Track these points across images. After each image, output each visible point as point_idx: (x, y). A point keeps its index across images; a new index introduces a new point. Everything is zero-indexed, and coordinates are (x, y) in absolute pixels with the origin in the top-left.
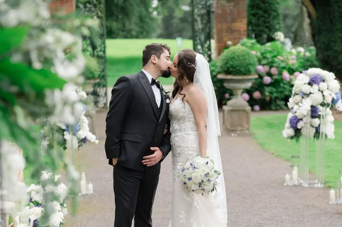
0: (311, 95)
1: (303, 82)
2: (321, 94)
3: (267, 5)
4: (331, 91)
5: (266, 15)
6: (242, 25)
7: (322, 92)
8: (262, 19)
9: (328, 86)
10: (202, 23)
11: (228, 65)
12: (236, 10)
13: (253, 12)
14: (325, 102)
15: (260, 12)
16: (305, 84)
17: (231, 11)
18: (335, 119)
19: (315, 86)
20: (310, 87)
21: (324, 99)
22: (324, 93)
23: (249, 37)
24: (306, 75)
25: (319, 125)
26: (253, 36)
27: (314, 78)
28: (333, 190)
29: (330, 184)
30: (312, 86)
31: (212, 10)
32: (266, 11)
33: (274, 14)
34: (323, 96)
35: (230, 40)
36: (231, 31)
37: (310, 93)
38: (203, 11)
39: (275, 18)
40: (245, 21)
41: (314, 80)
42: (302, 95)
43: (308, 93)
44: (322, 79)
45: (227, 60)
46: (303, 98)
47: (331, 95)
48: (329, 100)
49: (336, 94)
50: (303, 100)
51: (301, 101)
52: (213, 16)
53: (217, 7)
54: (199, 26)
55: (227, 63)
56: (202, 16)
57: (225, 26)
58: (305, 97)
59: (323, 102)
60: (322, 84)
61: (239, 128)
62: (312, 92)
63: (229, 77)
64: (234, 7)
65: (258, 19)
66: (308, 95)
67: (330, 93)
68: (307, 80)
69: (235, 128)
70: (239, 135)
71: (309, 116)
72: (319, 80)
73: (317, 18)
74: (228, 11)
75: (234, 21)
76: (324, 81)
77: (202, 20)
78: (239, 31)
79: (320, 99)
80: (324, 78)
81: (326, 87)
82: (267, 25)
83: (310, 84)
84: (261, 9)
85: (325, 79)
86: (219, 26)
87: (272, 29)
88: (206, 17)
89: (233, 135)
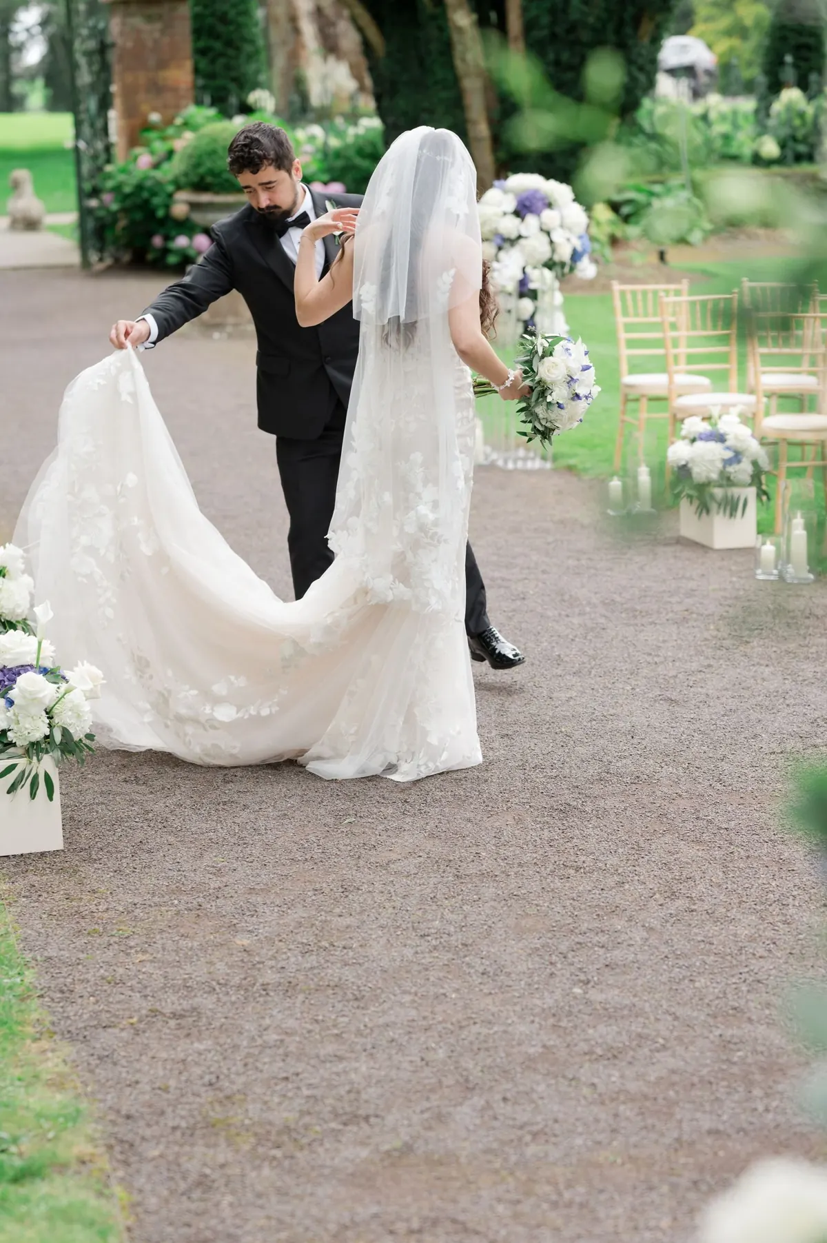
0: (522, 241)
1: (500, 210)
2: (545, 239)
3: (232, 28)
4: (570, 230)
5: (231, 52)
6: (182, 75)
7: (548, 233)
8: (222, 61)
9: (562, 218)
10: (91, 72)
11: (202, 170)
12: (166, 40)
13: (202, 44)
14: (556, 258)
15: (218, 45)
16: (505, 214)
17: (156, 42)
18: (566, 299)
19: (531, 220)
20: (518, 220)
21: (553, 251)
22: (555, 237)
23: (199, 102)
24: (505, 191)
25: (532, 317)
26: (207, 99)
27: (527, 198)
28: (619, 480)
29: (572, 462)
30: (523, 219)
31: (109, 40)
32: (229, 43)
33: (248, 48)
34: (551, 242)
35: (155, 109)
36: (157, 88)
37: (520, 237)
38: (92, 44)
39: (251, 57)
40: (188, 65)
41: (527, 203)
42: (499, 241)
43: (513, 236)
44: (547, 201)
45: (200, 157)
46: (500, 248)
47: (568, 240)
48: (564, 254)
49: (580, 237)
50: (502, 255)
51: (496, 256)
52: (112, 56)
53: (122, 33)
54: (85, 77)
55: (197, 165)
56: (88, 54)
57: (142, 78)
58: (507, 245)
59: (551, 259)
60: (547, 214)
61: (231, 320)
62: (524, 233)
63: (205, 198)
64: (163, 32)
65: (213, 61)
66: (513, 241)
67: (568, 235)
68: (510, 204)
69: (218, 320)
70: (230, 336)
71: (515, 295)
72: (540, 204)
73: (389, 54)
74: (150, 44)
75: (162, 65)
76: (550, 205)
77: (90, 64)
78: (175, 90)
79: (544, 252)
80: (552, 200)
81: (558, 222)
82: (233, 74)
83: (519, 213)
84: (217, 37)
85: (553, 203)
86: (129, 78)
87: (246, 84)
88: (96, 58)
89: (216, 335)
